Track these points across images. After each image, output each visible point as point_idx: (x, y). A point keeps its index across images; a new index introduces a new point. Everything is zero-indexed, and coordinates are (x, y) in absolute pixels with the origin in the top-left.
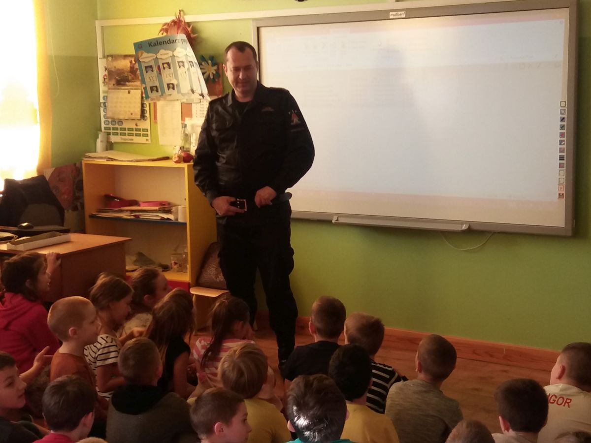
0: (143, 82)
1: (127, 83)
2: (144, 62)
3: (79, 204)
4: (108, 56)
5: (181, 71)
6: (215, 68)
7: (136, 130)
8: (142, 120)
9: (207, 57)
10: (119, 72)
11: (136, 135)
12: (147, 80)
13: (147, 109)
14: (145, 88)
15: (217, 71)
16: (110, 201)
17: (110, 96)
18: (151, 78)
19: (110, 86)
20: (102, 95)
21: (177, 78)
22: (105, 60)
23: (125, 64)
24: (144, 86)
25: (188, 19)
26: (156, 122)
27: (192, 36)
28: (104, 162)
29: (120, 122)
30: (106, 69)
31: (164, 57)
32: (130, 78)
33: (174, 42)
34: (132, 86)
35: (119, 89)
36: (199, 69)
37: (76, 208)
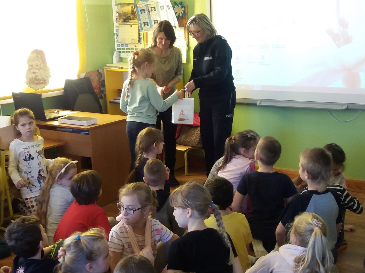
0: (139, 20)
1: (130, 21)
2: (140, 7)
3: (103, 95)
4: (118, 4)
6: (183, 9)
7: (136, 49)
8: (139, 43)
9: (178, 3)
10: (125, 14)
12: (141, 18)
13: (142, 36)
14: (141, 24)
15: (184, 11)
17: (120, 29)
18: (144, 17)
19: (120, 23)
20: (115, 29)
21: (159, 17)
22: (117, 7)
23: (128, 9)
24: (140, 22)
26: (147, 45)
28: (117, 69)
29: (126, 45)
30: (117, 12)
31: (151, 3)
32: (132, 17)
34: (133, 22)
35: (125, 25)
36: (173, 10)
37: (101, 97)
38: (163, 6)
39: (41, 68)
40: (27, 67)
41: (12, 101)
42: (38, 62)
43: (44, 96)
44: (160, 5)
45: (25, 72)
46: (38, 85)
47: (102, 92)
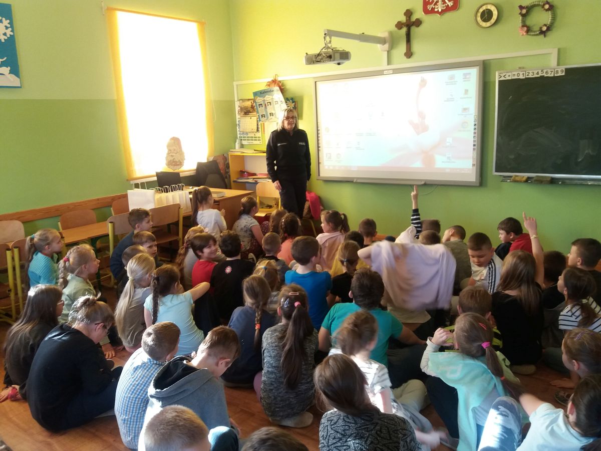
0: (258, 112)
1: (250, 114)
2: (258, 102)
3: (228, 176)
4: (240, 100)
5: (276, 106)
6: (294, 104)
7: (255, 137)
8: (257, 132)
9: (289, 99)
10: (246, 108)
11: (255, 140)
13: (260, 126)
14: (259, 116)
15: (295, 105)
16: (242, 173)
17: (241, 120)
18: (261, 110)
19: (241, 115)
20: (237, 120)
21: (274, 110)
22: (239, 102)
23: (248, 104)
24: (258, 114)
25: (279, 79)
26: (264, 134)
27: (282, 88)
28: (239, 154)
29: (247, 133)
30: (239, 107)
31: (268, 99)
32: (251, 111)
33: (273, 91)
34: (252, 115)
35: (246, 117)
36: (285, 105)
37: (226, 177)
38: (277, 101)
39: (177, 152)
40: (166, 151)
41: (155, 179)
42: (175, 147)
43: (182, 175)
44: (274, 100)
45: (165, 155)
46: (175, 167)
47: (227, 173)
